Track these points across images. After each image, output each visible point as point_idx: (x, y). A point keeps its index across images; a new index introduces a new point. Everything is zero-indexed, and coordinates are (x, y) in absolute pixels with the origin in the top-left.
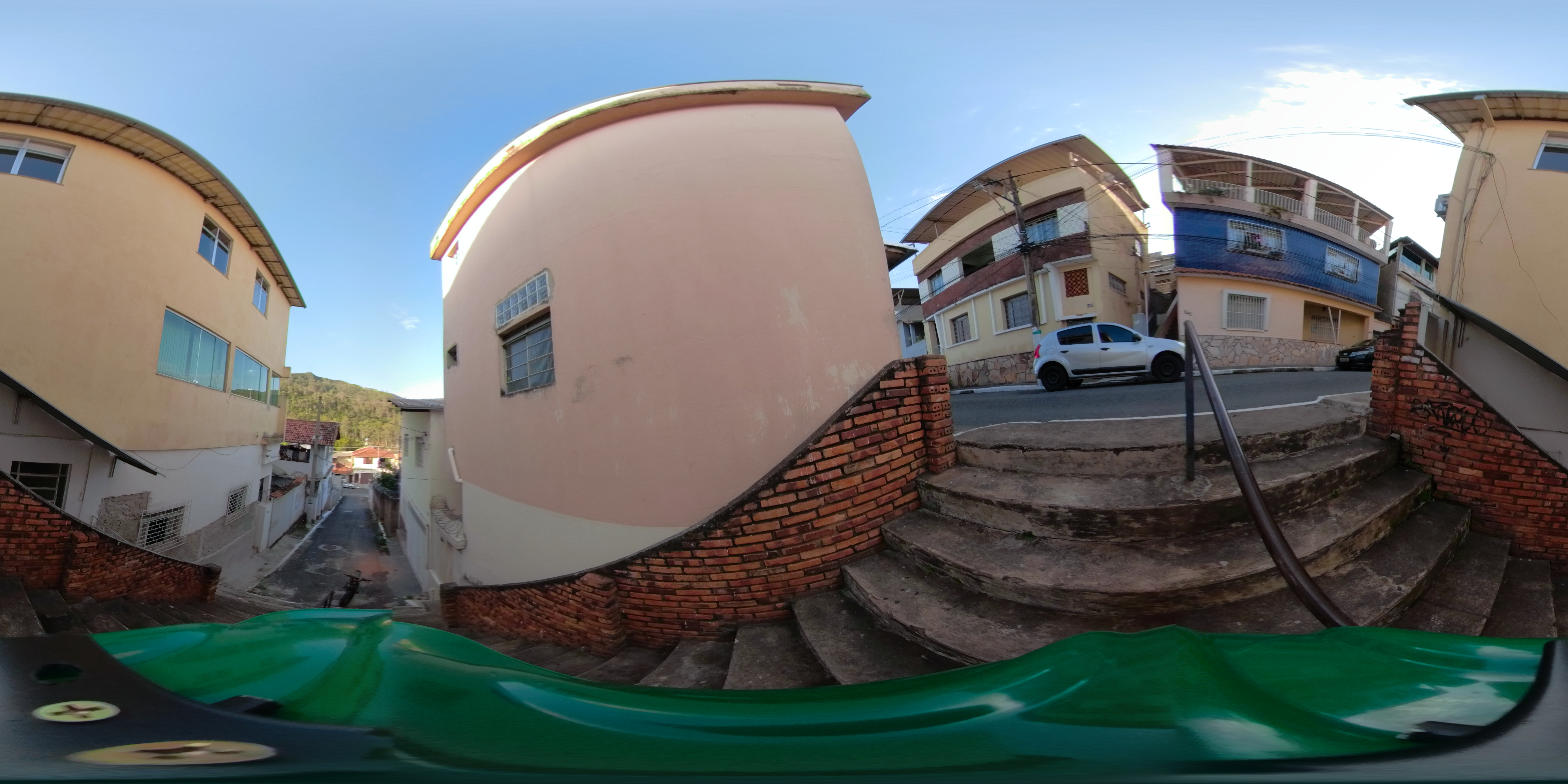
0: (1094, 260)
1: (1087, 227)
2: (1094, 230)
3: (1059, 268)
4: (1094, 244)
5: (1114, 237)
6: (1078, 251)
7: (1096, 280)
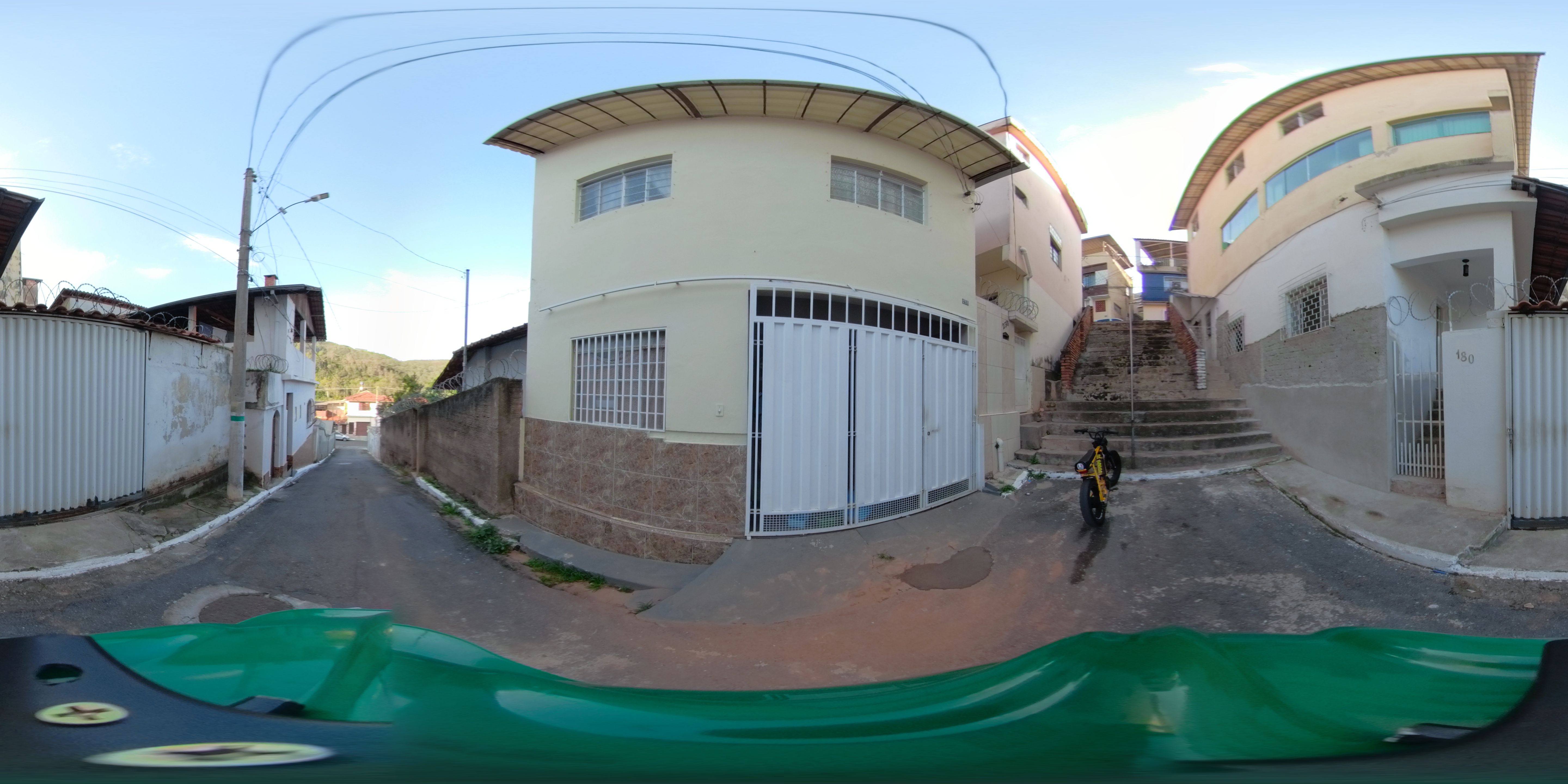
0: (1109, 297)
1: (1107, 282)
2: (1110, 284)
3: (1093, 299)
4: (1110, 290)
5: (1117, 288)
6: (1102, 293)
7: (1109, 305)
